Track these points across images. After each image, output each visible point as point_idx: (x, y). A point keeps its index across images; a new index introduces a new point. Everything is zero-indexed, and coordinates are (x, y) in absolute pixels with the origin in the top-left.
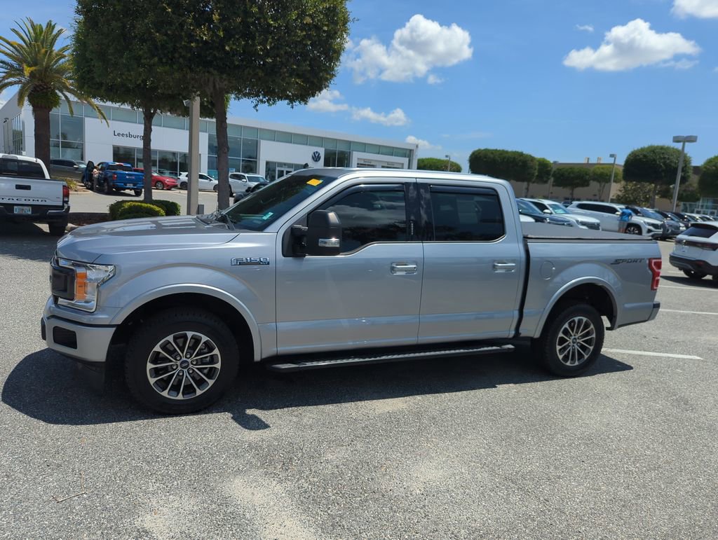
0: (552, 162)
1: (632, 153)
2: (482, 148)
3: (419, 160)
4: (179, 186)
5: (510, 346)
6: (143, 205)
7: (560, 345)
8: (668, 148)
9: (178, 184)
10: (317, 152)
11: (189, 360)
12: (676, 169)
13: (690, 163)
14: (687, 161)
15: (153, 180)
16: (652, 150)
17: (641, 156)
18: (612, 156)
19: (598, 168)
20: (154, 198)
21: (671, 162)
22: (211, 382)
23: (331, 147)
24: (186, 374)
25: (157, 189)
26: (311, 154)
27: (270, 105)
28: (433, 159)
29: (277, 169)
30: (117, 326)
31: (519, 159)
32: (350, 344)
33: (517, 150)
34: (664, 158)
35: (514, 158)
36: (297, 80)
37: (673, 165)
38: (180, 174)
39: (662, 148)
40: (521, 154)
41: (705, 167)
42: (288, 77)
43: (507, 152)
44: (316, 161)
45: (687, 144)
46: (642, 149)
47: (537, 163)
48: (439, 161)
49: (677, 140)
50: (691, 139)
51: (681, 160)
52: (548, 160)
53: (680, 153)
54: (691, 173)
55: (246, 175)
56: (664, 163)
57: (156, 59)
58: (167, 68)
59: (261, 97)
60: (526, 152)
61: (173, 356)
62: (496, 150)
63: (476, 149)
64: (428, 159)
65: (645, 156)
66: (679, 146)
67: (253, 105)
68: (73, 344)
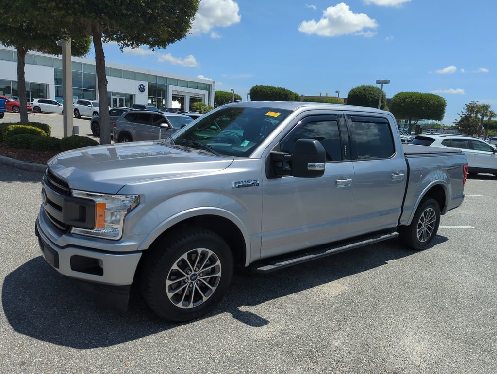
0: (300, 95)
1: (352, 90)
2: (259, 85)
3: (216, 93)
4: (33, 110)
5: (395, 233)
6: (21, 126)
7: (419, 228)
8: (373, 87)
9: (32, 108)
10: (142, 85)
11: (197, 273)
12: (378, 101)
13: (385, 97)
14: (384, 96)
15: (10, 105)
16: (364, 88)
17: (358, 93)
18: (337, 92)
19: (329, 99)
20: (30, 120)
21: (375, 96)
22: (214, 289)
23: (153, 82)
24: (195, 285)
25: (14, 112)
26: (138, 86)
27: (133, 48)
28: (223, 92)
29: (112, 97)
30: (144, 251)
31: (283, 93)
32: (307, 244)
33: (281, 87)
34: (371, 94)
35: (280, 92)
36: (169, 29)
37: (376, 98)
38: (32, 100)
39: (369, 87)
40: (284, 90)
41: (394, 100)
42: (162, 26)
43: (275, 88)
44: (142, 91)
45: (384, 85)
46: (358, 88)
47: (294, 96)
48: (227, 93)
49: (378, 82)
50: (386, 82)
51: (381, 95)
52: (298, 94)
53: (380, 91)
54: (386, 103)
55: (91, 102)
56: (371, 97)
57: (54, 4)
58: (63, 12)
59: (126, 42)
60: (287, 88)
61: (185, 270)
62: (268, 86)
63: (255, 85)
64: (219, 92)
65: (360, 92)
66: (379, 86)
67: (119, 47)
68: (99, 271)
